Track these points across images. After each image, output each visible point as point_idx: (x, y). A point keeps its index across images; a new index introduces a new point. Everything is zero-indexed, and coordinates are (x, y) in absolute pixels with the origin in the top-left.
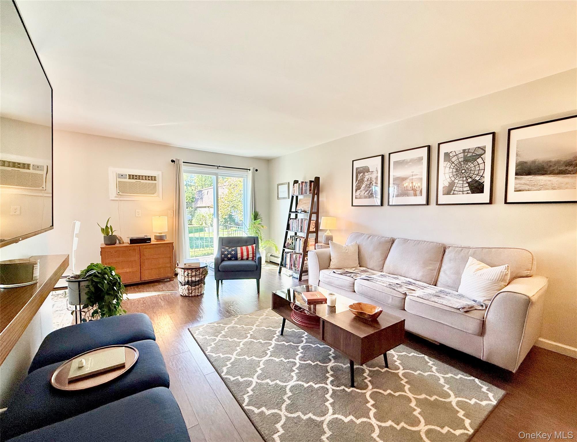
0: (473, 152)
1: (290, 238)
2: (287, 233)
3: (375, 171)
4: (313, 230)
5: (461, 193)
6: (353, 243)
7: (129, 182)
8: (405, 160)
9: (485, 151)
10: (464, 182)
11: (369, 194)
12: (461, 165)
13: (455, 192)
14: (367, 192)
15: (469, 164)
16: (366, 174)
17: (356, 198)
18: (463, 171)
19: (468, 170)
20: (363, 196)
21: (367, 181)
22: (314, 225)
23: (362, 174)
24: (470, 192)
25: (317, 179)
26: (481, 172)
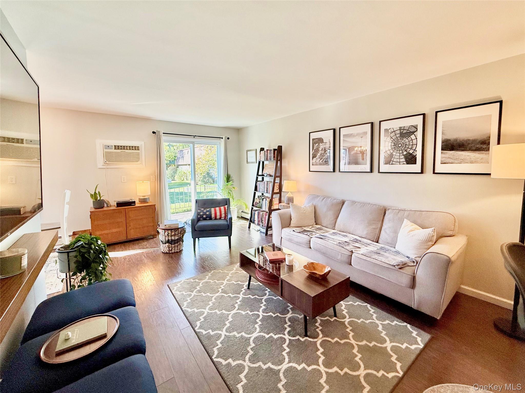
0: (407, 129)
1: (257, 198)
2: (255, 193)
3: (328, 142)
4: (277, 192)
5: (398, 163)
6: (310, 204)
7: (115, 152)
8: (352, 134)
9: (417, 129)
10: (401, 155)
11: (324, 162)
12: (398, 140)
13: (393, 163)
14: (322, 160)
15: (405, 139)
16: (321, 144)
17: (313, 165)
18: (400, 145)
19: (404, 144)
20: (318, 164)
21: (321, 151)
22: (278, 187)
23: (317, 144)
24: (405, 163)
25: (280, 148)
26: (414, 147)
